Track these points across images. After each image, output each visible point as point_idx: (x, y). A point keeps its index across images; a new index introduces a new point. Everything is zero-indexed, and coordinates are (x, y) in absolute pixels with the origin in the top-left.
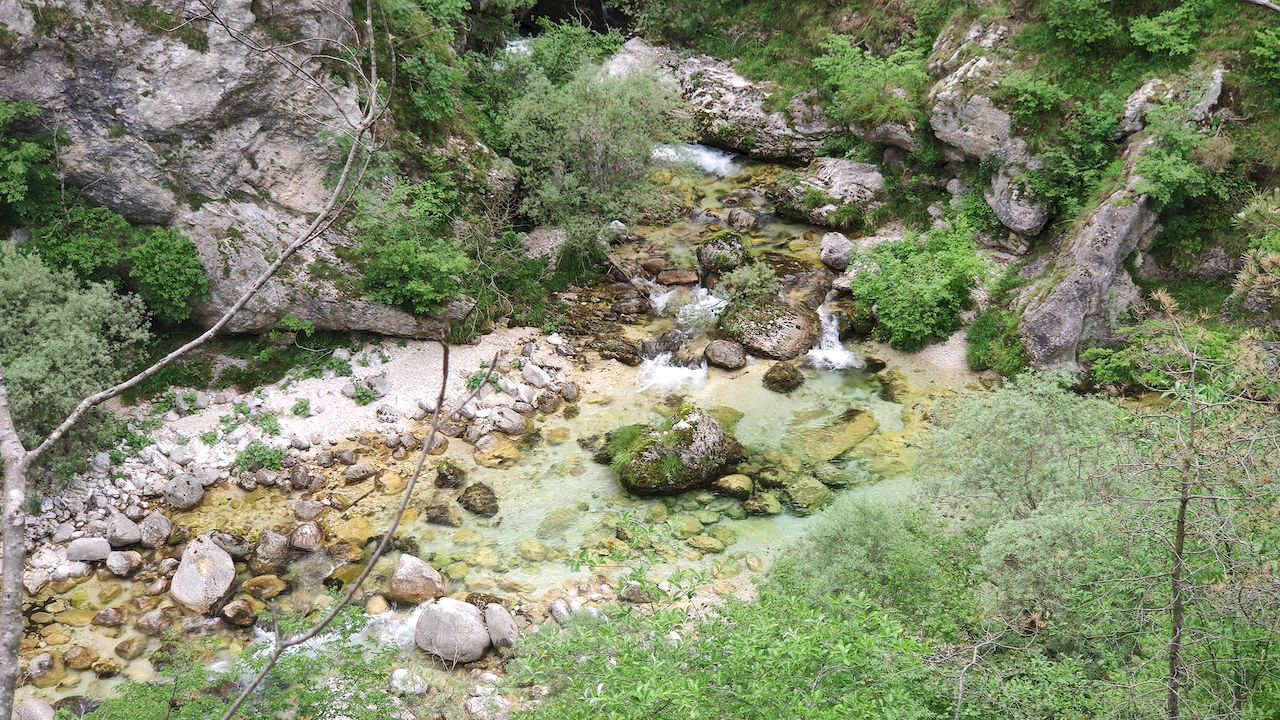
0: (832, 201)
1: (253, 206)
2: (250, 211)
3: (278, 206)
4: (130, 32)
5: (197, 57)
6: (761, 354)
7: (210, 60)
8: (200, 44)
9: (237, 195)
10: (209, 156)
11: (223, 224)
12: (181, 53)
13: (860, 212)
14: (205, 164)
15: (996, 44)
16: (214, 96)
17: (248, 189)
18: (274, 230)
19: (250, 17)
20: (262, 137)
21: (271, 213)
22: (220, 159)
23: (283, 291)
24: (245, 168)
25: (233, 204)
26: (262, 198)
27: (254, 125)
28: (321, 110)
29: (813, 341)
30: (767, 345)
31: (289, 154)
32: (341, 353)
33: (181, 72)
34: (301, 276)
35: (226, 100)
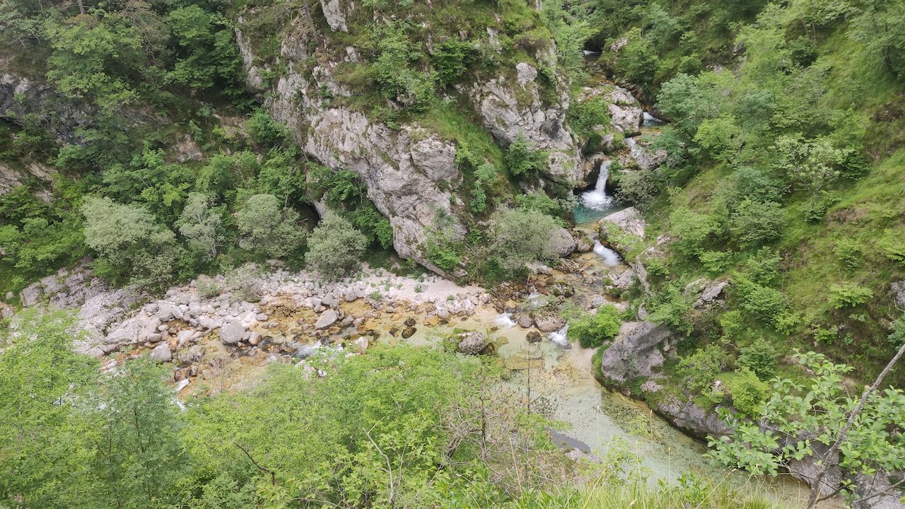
0: (613, 285)
1: (411, 221)
2: (409, 222)
3: (421, 224)
4: (380, 160)
5: (396, 172)
6: (536, 326)
7: (400, 173)
8: (397, 168)
9: (408, 217)
10: (399, 202)
11: (398, 224)
12: (391, 169)
13: (621, 293)
14: (397, 204)
15: (661, 244)
16: (401, 185)
17: (412, 216)
18: (414, 230)
19: (408, 163)
20: (418, 201)
21: (417, 226)
22: (402, 204)
23: (408, 250)
24: (411, 208)
25: (405, 219)
26: (416, 219)
27: (415, 197)
28: (433, 198)
29: (556, 330)
30: (540, 323)
31: (426, 209)
32: (424, 275)
33: (391, 175)
34: (414, 247)
35: (404, 187)
